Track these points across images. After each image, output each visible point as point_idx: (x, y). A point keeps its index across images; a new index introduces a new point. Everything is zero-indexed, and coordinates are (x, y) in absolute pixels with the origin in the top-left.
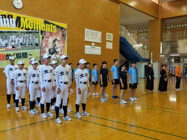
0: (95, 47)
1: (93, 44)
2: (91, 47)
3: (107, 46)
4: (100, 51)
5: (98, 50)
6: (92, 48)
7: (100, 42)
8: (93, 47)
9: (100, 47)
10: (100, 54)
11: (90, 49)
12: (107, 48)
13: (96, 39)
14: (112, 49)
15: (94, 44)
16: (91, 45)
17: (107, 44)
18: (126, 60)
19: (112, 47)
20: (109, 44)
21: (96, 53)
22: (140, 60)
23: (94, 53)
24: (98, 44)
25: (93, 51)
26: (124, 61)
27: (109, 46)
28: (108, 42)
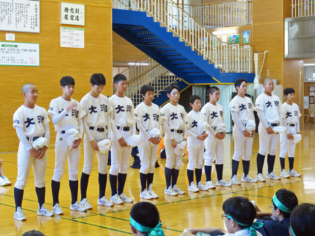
0: (16, 46)
1: (10, 37)
2: (3, 45)
3: (62, 40)
4: (36, 56)
5: (28, 52)
6: (6, 48)
7: (37, 30)
8: (11, 46)
9: (38, 45)
10: (38, 64)
12: (62, 45)
13: (22, 23)
14: (83, 47)
15: (14, 35)
16: (4, 40)
17: (62, 33)
18: (177, 79)
19: (85, 43)
20: (72, 36)
21: (21, 63)
22: (213, 78)
23: (14, 62)
24: (29, 37)
25: (10, 55)
26: (170, 81)
27: (72, 42)
28: (66, 30)
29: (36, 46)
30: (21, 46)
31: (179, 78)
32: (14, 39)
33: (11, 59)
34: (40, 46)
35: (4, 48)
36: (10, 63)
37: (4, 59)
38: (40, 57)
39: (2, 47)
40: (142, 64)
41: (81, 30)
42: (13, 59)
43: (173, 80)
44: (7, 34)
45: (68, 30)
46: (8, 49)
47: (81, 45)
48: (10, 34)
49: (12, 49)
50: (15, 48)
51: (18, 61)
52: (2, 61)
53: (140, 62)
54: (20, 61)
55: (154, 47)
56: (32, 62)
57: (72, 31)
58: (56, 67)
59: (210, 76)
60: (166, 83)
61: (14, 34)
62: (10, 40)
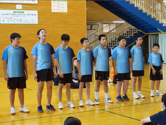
0: (23, 12)
2: (14, 12)
3: (53, 8)
4: (36, 17)
5: (31, 16)
6: (17, 14)
8: (20, 12)
9: (37, 11)
10: (37, 23)
11: (12, 16)
12: (53, 11)
16: (15, 9)
17: (53, 4)
18: (138, 30)
19: (68, 10)
20: (59, 5)
21: (26, 22)
22: (158, 29)
23: (22, 22)
24: (31, 6)
25: (19, 18)
26: (133, 32)
27: (59, 9)
28: (55, 2)
29: (36, 12)
30: (26, 12)
31: (139, 30)
32: (21, 8)
33: (20, 20)
34: (38, 12)
35: (15, 13)
36: (19, 23)
37: (15, 20)
38: (38, 19)
39: (14, 13)
40: (118, 22)
41: (65, 1)
42: (21, 20)
43: (135, 31)
44: (17, 5)
45: (56, 2)
46: (18, 14)
47: (66, 11)
48: (19, 5)
49: (20, 14)
50: (22, 13)
51: (24, 21)
52: (14, 21)
53: (117, 21)
54: (26, 21)
55: (121, 11)
56: (33, 22)
57: (59, 2)
58: (49, 24)
59: (156, 28)
60: (131, 33)
61: (21, 5)
62: (19, 8)
